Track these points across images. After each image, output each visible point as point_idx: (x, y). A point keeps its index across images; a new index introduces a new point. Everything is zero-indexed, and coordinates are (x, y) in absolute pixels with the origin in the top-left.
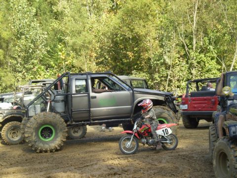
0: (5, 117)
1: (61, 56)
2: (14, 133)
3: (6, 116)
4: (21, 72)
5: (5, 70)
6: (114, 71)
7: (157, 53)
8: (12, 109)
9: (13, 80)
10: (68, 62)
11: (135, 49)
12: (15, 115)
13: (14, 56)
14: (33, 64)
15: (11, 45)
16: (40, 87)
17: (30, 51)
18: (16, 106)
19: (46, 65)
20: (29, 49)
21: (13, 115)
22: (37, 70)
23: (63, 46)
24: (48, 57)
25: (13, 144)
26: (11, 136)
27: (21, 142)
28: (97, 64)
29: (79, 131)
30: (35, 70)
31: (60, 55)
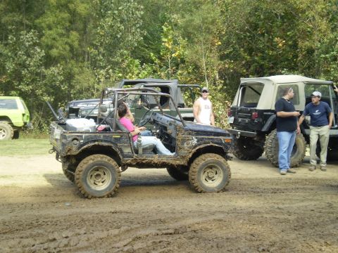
0: (82, 146)
1: (167, 45)
2: (98, 175)
3: (84, 144)
4: (103, 68)
5: (80, 64)
6: (247, 70)
7: (325, 40)
8: (96, 131)
9: (92, 80)
10: (177, 54)
11: (288, 33)
12: (100, 143)
13: (94, 42)
14: (122, 55)
15: (90, 26)
16: (140, 93)
17: (119, 36)
18: (103, 126)
19: (139, 58)
20: (118, 33)
21: (96, 143)
22: (128, 66)
23: (170, 27)
24: (144, 46)
25: (95, 197)
26: (92, 182)
27: (111, 194)
28: (222, 58)
29: (216, 177)
30: (124, 65)
31: (165, 42)
